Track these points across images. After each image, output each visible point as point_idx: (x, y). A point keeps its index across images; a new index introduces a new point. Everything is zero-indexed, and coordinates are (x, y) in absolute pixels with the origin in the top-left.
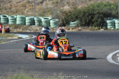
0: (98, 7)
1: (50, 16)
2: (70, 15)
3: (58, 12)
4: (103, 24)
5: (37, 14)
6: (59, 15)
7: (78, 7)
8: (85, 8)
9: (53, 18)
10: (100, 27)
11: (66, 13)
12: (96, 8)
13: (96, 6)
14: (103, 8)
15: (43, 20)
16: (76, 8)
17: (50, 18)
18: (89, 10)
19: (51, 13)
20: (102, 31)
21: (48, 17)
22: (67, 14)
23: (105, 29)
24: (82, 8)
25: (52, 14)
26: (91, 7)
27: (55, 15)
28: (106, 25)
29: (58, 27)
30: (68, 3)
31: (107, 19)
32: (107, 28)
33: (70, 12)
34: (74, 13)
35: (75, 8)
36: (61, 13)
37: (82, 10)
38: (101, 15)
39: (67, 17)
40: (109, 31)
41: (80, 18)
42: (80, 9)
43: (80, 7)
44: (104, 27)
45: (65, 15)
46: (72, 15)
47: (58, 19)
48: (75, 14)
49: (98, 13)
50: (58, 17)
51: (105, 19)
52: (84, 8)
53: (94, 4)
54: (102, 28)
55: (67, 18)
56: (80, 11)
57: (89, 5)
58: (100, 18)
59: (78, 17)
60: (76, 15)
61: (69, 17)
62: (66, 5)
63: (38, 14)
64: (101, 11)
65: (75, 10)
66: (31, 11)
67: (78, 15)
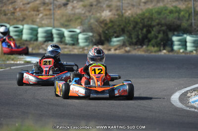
0: (159, 13)
1: (79, 27)
2: (113, 26)
3: (92, 21)
4: (167, 43)
5: (57, 23)
6: (94, 26)
7: (125, 13)
8: (137, 15)
9: (83, 31)
10: (162, 48)
11: (105, 22)
12: (155, 16)
13: (156, 12)
14: (168, 17)
15: (66, 33)
16: (123, 16)
17: (78, 31)
18: (143, 19)
19: (81, 22)
20: (165, 53)
21: (75, 28)
22: (106, 24)
23: (169, 52)
24: (132, 16)
25: (82, 24)
26: (147, 14)
27: (86, 26)
28: (172, 44)
29: (91, 46)
30: (109, 6)
31: (174, 35)
32: (172, 50)
33: (111, 21)
34: (118, 24)
36: (96, 23)
37: (132, 19)
38: (164, 28)
39: (106, 30)
40: (176, 54)
41: (128, 31)
42: (129, 17)
43: (129, 14)
44: (168, 48)
45: (103, 25)
46: (115, 27)
47: (92, 32)
48: (120, 25)
49: (158, 24)
50: (91, 29)
51: (170, 34)
52: (135, 16)
53: (152, 10)
54: (164, 49)
55: (107, 32)
56: (129, 20)
57: (144, 10)
58: (162, 32)
59: (126, 29)
60: (122, 27)
61: (110, 30)
62: (106, 10)
63: (59, 24)
64: (163, 22)
65: (120, 19)
66: (47, 18)
67: (125, 27)
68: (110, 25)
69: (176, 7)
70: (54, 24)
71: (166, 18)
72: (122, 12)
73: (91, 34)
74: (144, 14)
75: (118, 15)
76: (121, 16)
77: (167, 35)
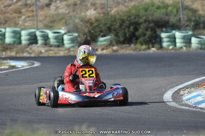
0: (146, 10)
1: (63, 28)
2: (98, 25)
3: (77, 21)
4: (155, 40)
5: (40, 25)
6: (79, 26)
7: (110, 11)
8: (123, 12)
9: (68, 32)
10: (151, 46)
11: (90, 21)
12: (142, 12)
13: (143, 9)
14: (155, 13)
15: (51, 35)
16: (108, 14)
17: (63, 32)
18: (130, 17)
19: (65, 22)
20: (154, 51)
21: (60, 29)
22: (92, 24)
23: (158, 49)
24: (118, 14)
25: (66, 24)
26: (133, 11)
27: (71, 26)
28: (160, 41)
29: (76, 47)
30: (93, 5)
31: (162, 31)
32: (161, 47)
33: (97, 20)
34: (103, 22)
35: (106, 12)
36: (82, 23)
37: (118, 17)
38: (152, 25)
39: (92, 30)
40: (165, 51)
41: (115, 30)
42: (115, 15)
43: (115, 12)
44: (157, 46)
45: (88, 25)
46: (101, 26)
47: (77, 32)
48: (106, 24)
49: (145, 21)
50: (76, 29)
51: (158, 31)
52: (121, 13)
53: (138, 6)
54: (153, 47)
55: (92, 31)
56: (115, 18)
57: (130, 7)
58: (149, 30)
59: (112, 28)
60: (108, 25)
61: (97, 30)
62: (90, 9)
63: (42, 26)
64: (150, 18)
65: (106, 17)
66: (29, 20)
67: (111, 25)
68: (96, 24)
69: (163, 3)
70: (37, 25)
71: (153, 14)
72: (107, 11)
73: (76, 34)
74: (130, 11)
75: (104, 13)
76: (107, 14)
77: (155, 32)
